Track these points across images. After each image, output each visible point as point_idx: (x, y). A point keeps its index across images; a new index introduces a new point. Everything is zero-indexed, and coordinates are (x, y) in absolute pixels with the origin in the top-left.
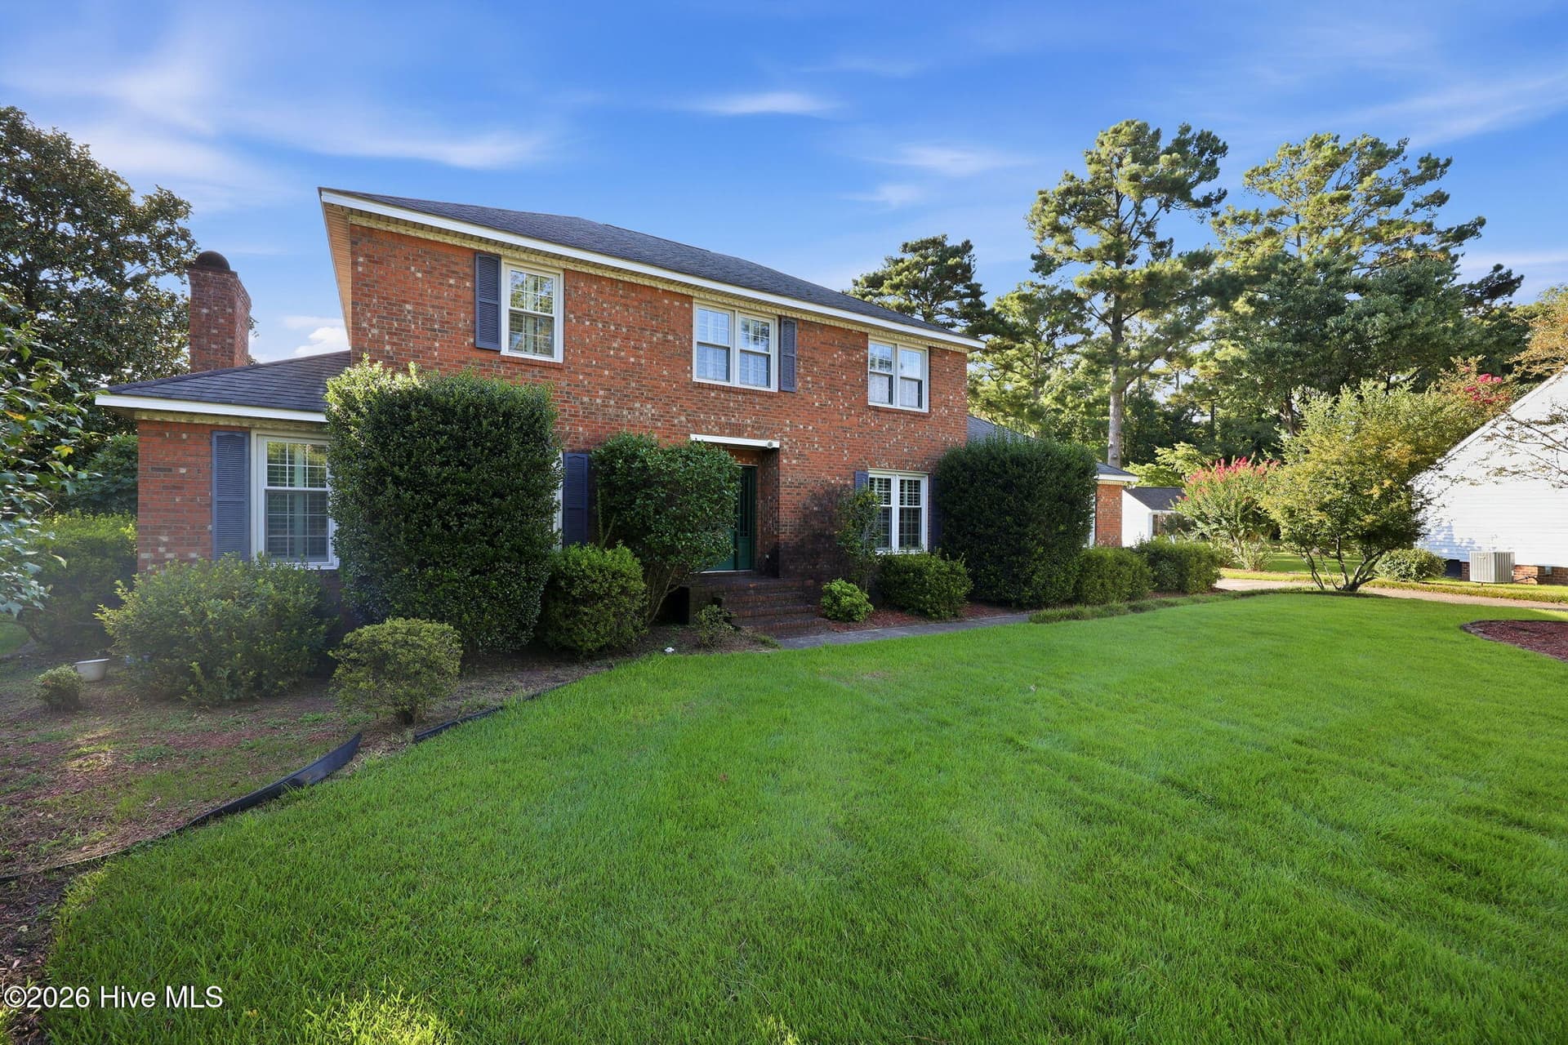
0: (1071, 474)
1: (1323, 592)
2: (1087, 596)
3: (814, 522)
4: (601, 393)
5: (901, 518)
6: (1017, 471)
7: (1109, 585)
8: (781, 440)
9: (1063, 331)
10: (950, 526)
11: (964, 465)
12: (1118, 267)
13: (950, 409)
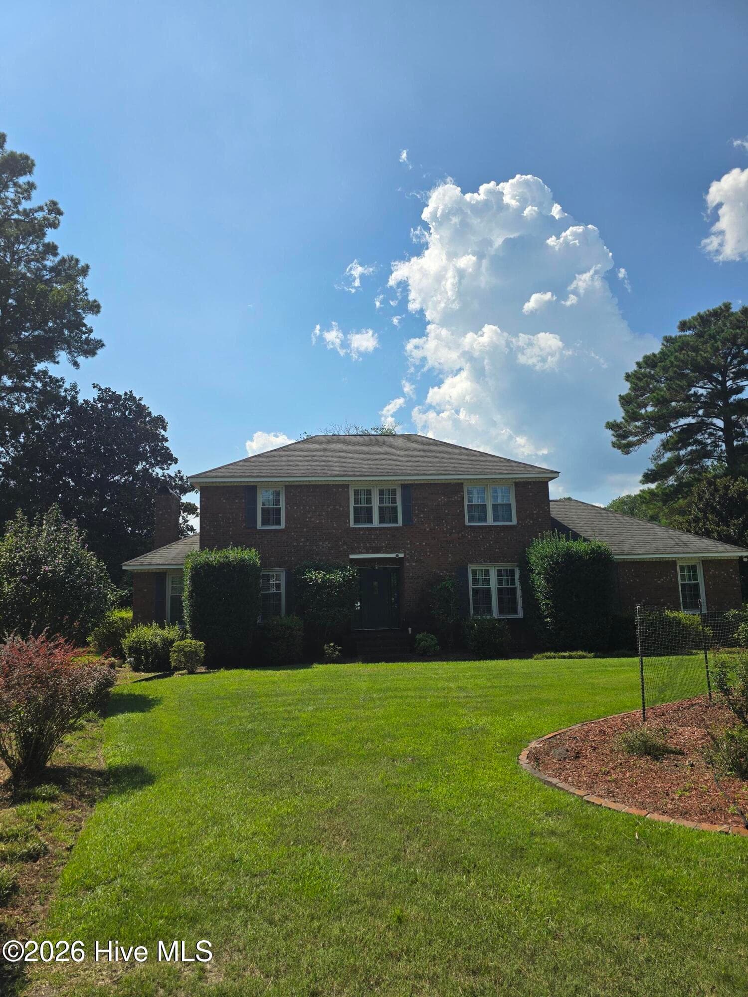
4: (303, 540)
5: (500, 594)
8: (404, 552)
13: (535, 520)
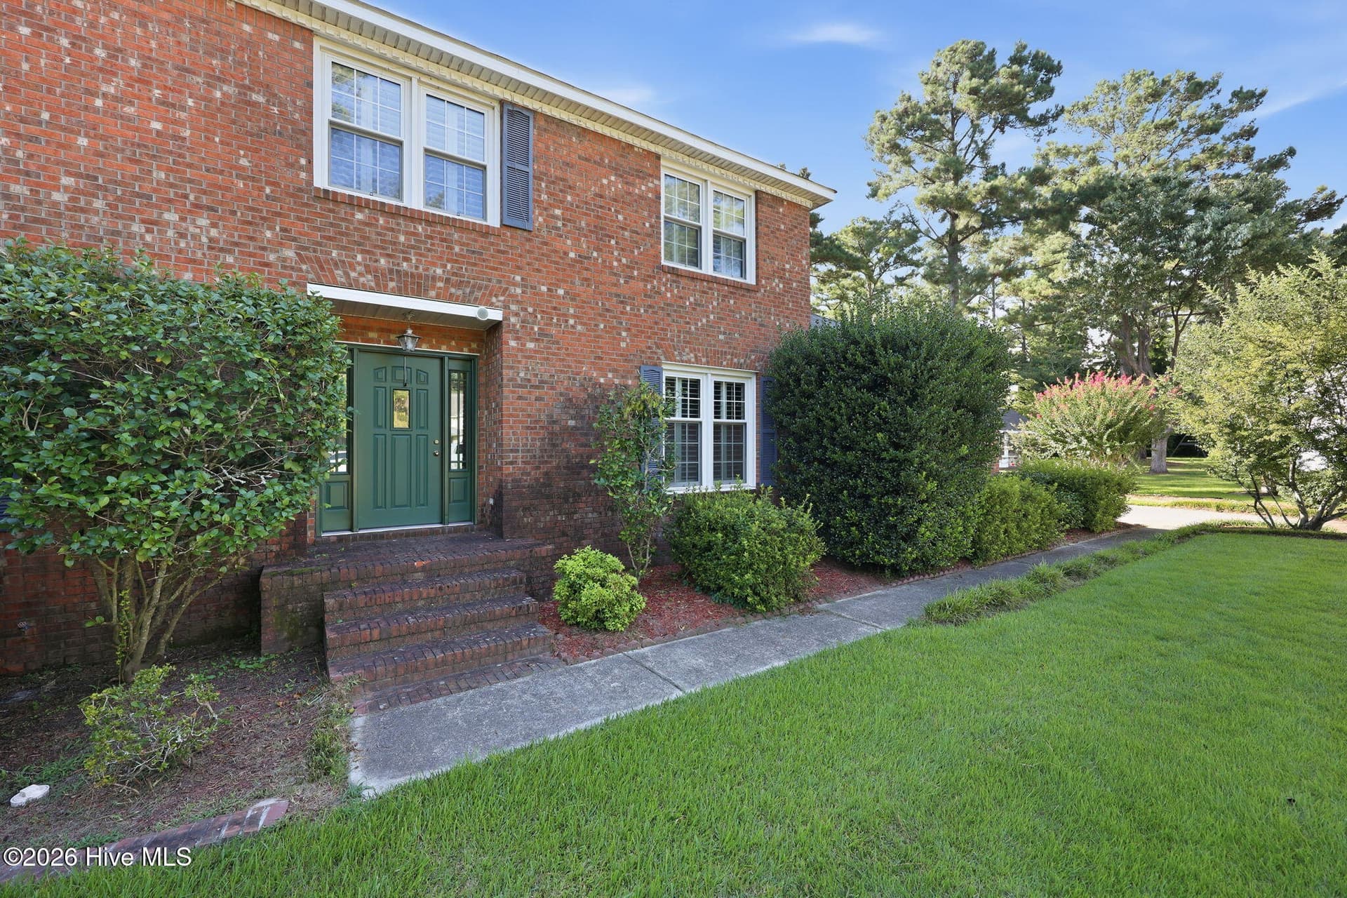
0: (977, 364)
1: (1274, 532)
2: (987, 551)
3: (570, 445)
4: (67, 181)
5: (717, 436)
6: (894, 358)
7: (1014, 532)
8: (506, 307)
9: (895, 262)
10: (788, 448)
11: (809, 359)
12: (956, 184)
13: (787, 282)
